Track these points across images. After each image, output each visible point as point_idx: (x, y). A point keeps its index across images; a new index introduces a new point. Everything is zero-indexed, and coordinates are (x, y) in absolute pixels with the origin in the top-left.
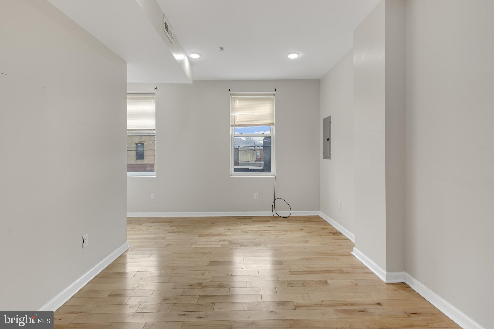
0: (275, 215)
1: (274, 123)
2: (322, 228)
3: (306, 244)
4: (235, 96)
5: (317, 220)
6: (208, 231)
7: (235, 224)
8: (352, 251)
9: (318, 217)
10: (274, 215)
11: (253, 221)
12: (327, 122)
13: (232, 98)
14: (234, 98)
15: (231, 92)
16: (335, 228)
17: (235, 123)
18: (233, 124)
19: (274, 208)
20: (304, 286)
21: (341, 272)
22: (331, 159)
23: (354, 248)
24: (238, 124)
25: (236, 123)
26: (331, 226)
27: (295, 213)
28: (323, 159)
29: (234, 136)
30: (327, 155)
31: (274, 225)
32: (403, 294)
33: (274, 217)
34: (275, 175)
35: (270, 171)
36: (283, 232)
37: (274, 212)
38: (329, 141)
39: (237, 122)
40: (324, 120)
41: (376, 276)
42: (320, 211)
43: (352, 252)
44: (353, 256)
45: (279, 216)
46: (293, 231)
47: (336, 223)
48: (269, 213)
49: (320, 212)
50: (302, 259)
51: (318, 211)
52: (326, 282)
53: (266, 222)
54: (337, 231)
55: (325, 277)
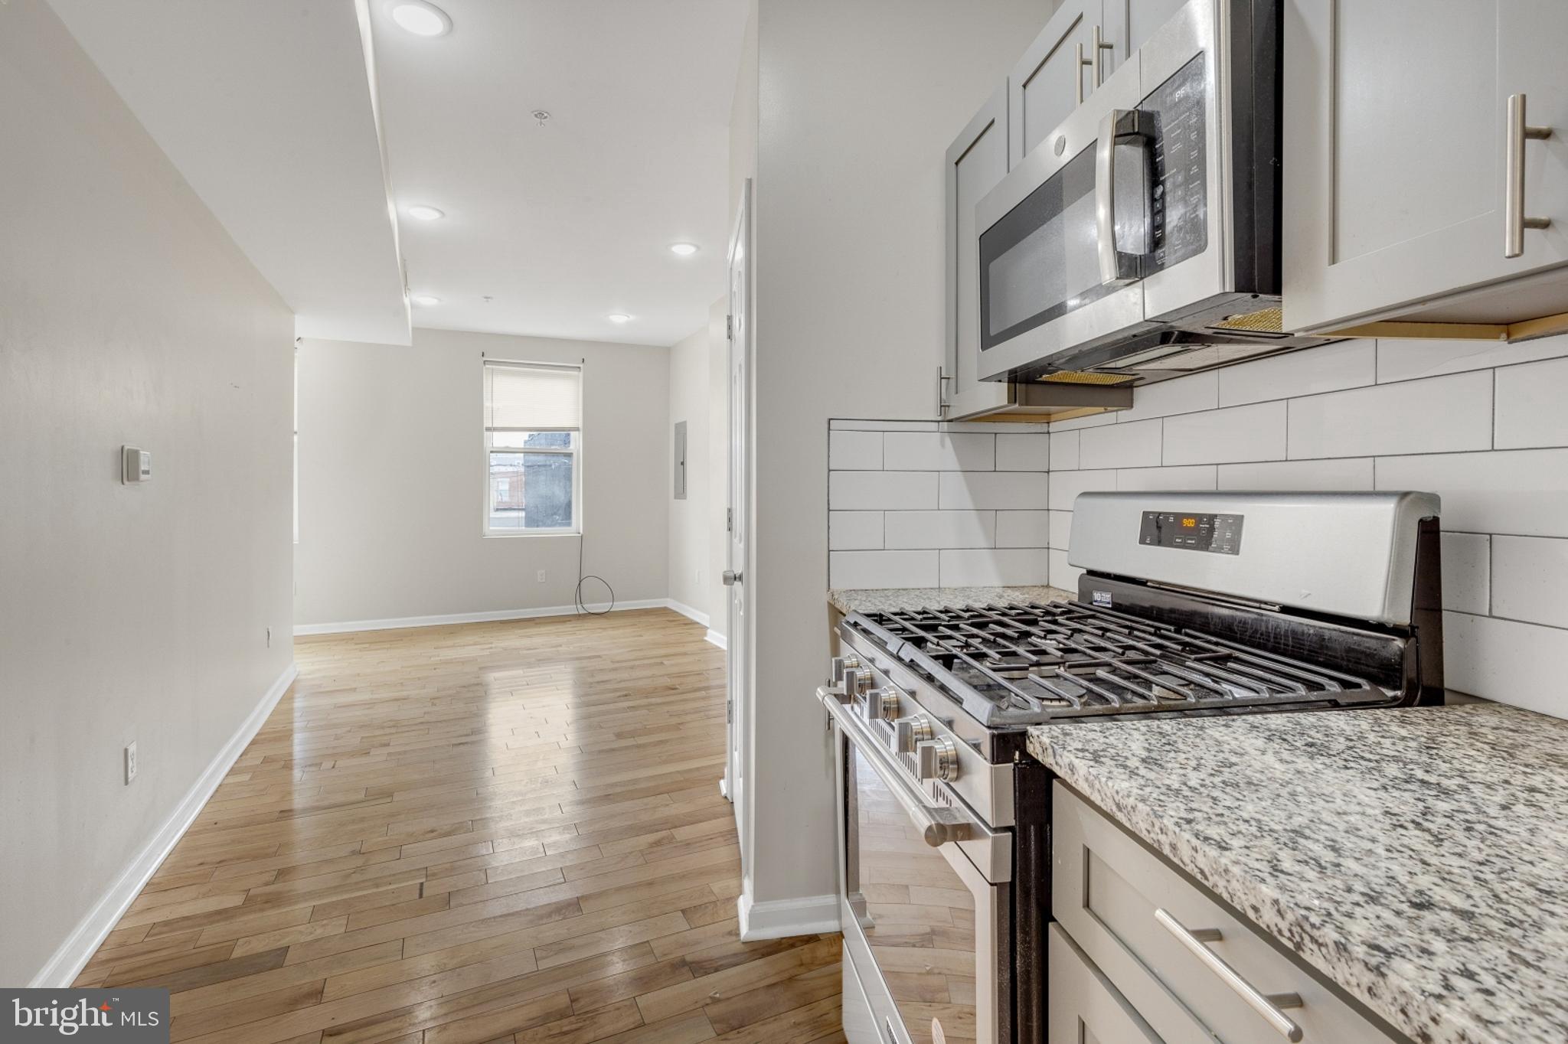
0: (582, 612)
1: (581, 426)
4: (494, 367)
8: (707, 636)
9: (662, 609)
10: (580, 612)
11: (537, 624)
12: (681, 429)
13: (487, 368)
14: (493, 369)
15: (485, 359)
16: (690, 618)
17: (494, 423)
18: (491, 425)
19: (579, 599)
22: (688, 499)
23: (709, 631)
24: (499, 426)
25: (497, 424)
26: (683, 616)
27: (620, 606)
28: (673, 498)
29: (492, 452)
30: (681, 492)
33: (580, 615)
34: (581, 532)
35: (569, 524)
37: (579, 606)
38: (683, 464)
39: (499, 421)
40: (675, 428)
42: (667, 599)
43: (706, 638)
44: (706, 641)
45: (589, 613)
47: (693, 610)
48: (571, 609)
51: (665, 601)
52: (662, 663)
53: (564, 622)
54: (692, 620)
55: (658, 660)
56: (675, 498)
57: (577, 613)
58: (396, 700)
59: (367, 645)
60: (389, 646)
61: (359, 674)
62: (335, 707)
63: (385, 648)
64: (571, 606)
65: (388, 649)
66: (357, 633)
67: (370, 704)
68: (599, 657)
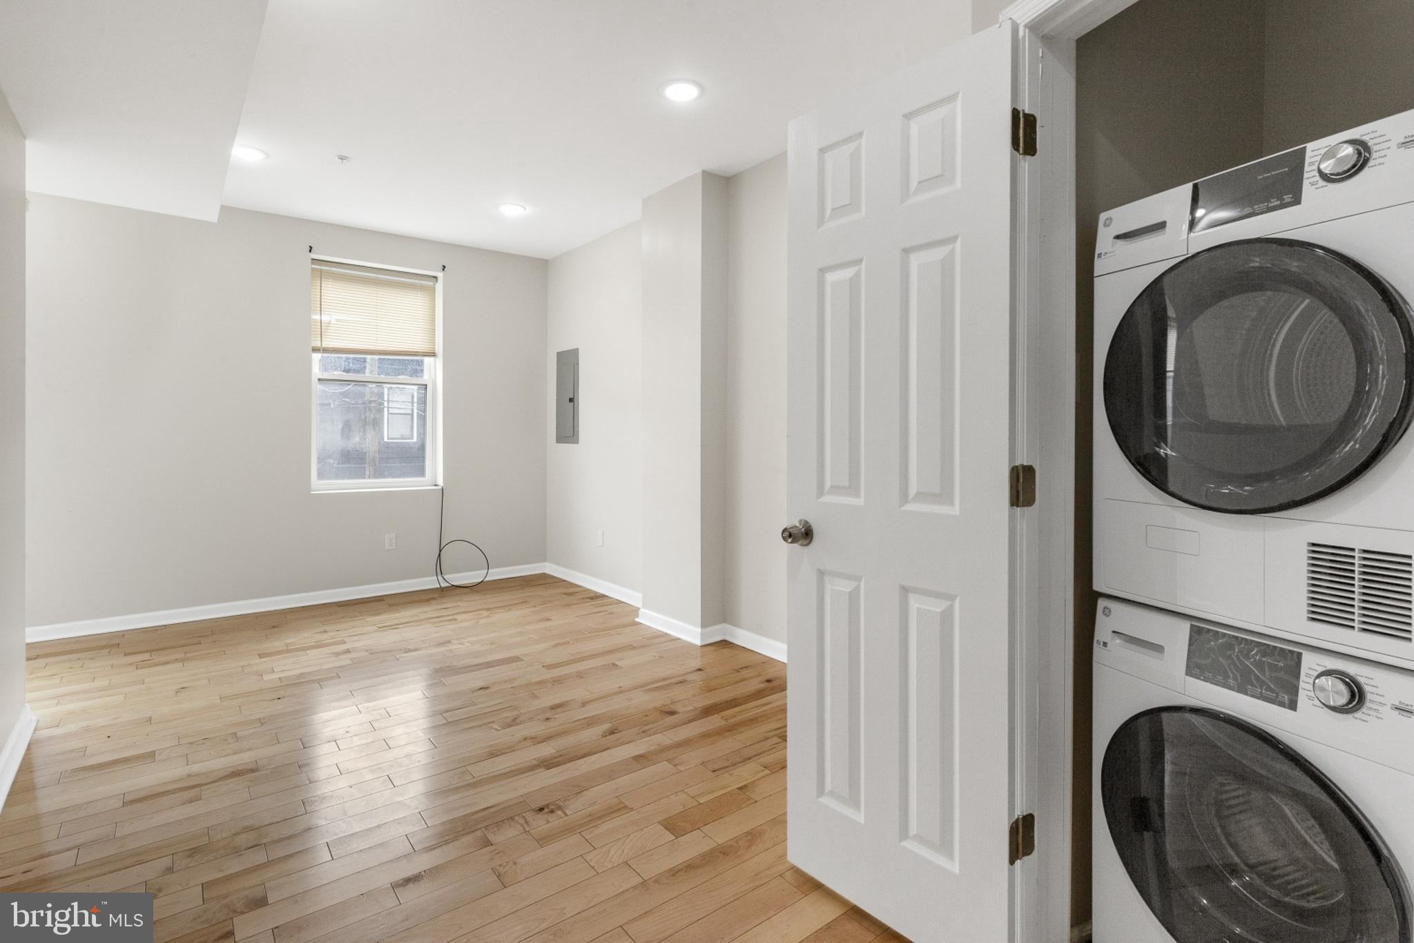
0: (444, 584)
1: (438, 351)
2: (564, 594)
3: (548, 624)
4: (323, 268)
5: (543, 581)
6: (278, 644)
7: (343, 617)
8: (638, 617)
9: (544, 576)
10: (442, 585)
11: (391, 605)
12: (568, 363)
13: (315, 272)
14: (322, 273)
16: (589, 590)
17: (323, 343)
18: (318, 344)
19: (439, 570)
20: (582, 678)
21: (631, 647)
22: (578, 443)
24: (331, 346)
25: (326, 344)
26: (579, 585)
27: (496, 574)
28: (557, 442)
30: (568, 432)
31: (455, 604)
32: (726, 652)
33: (442, 590)
34: (440, 482)
35: (424, 474)
36: (485, 613)
37: (440, 577)
38: (572, 404)
39: (330, 340)
40: (560, 355)
41: (685, 641)
42: (545, 561)
43: (637, 620)
44: (640, 623)
45: (453, 586)
46: (507, 607)
48: (430, 582)
49: (547, 564)
50: (555, 646)
51: (544, 564)
52: (614, 665)
53: (428, 600)
54: (596, 592)
55: (608, 660)
56: (558, 441)
57: (438, 586)
58: (236, 774)
59: (146, 656)
60: (182, 655)
61: (150, 720)
62: (125, 804)
63: (176, 661)
64: (429, 578)
65: (183, 660)
66: (122, 634)
67: (192, 789)
68: (516, 659)
